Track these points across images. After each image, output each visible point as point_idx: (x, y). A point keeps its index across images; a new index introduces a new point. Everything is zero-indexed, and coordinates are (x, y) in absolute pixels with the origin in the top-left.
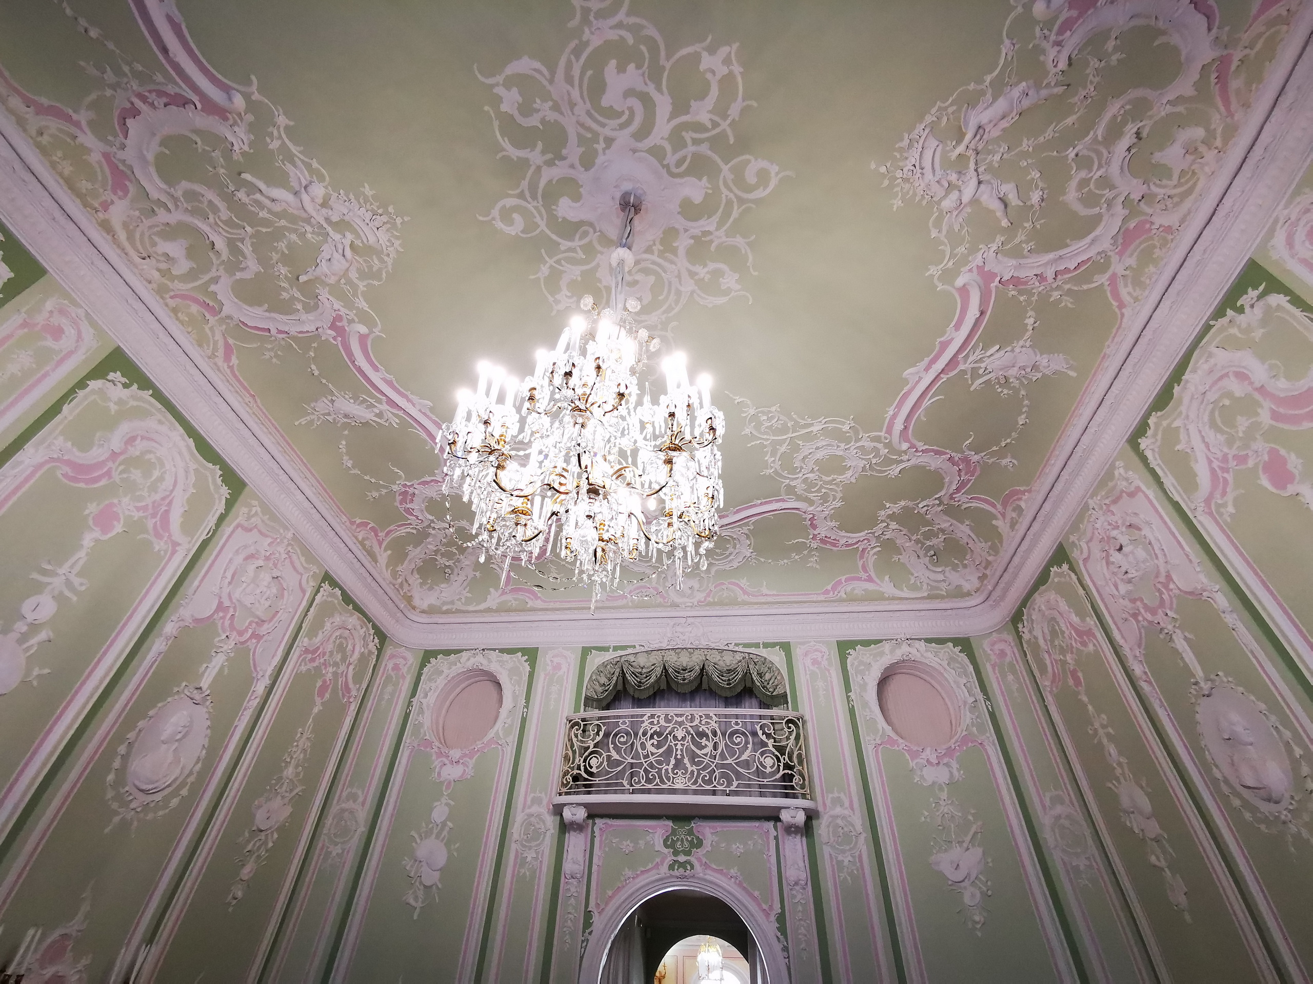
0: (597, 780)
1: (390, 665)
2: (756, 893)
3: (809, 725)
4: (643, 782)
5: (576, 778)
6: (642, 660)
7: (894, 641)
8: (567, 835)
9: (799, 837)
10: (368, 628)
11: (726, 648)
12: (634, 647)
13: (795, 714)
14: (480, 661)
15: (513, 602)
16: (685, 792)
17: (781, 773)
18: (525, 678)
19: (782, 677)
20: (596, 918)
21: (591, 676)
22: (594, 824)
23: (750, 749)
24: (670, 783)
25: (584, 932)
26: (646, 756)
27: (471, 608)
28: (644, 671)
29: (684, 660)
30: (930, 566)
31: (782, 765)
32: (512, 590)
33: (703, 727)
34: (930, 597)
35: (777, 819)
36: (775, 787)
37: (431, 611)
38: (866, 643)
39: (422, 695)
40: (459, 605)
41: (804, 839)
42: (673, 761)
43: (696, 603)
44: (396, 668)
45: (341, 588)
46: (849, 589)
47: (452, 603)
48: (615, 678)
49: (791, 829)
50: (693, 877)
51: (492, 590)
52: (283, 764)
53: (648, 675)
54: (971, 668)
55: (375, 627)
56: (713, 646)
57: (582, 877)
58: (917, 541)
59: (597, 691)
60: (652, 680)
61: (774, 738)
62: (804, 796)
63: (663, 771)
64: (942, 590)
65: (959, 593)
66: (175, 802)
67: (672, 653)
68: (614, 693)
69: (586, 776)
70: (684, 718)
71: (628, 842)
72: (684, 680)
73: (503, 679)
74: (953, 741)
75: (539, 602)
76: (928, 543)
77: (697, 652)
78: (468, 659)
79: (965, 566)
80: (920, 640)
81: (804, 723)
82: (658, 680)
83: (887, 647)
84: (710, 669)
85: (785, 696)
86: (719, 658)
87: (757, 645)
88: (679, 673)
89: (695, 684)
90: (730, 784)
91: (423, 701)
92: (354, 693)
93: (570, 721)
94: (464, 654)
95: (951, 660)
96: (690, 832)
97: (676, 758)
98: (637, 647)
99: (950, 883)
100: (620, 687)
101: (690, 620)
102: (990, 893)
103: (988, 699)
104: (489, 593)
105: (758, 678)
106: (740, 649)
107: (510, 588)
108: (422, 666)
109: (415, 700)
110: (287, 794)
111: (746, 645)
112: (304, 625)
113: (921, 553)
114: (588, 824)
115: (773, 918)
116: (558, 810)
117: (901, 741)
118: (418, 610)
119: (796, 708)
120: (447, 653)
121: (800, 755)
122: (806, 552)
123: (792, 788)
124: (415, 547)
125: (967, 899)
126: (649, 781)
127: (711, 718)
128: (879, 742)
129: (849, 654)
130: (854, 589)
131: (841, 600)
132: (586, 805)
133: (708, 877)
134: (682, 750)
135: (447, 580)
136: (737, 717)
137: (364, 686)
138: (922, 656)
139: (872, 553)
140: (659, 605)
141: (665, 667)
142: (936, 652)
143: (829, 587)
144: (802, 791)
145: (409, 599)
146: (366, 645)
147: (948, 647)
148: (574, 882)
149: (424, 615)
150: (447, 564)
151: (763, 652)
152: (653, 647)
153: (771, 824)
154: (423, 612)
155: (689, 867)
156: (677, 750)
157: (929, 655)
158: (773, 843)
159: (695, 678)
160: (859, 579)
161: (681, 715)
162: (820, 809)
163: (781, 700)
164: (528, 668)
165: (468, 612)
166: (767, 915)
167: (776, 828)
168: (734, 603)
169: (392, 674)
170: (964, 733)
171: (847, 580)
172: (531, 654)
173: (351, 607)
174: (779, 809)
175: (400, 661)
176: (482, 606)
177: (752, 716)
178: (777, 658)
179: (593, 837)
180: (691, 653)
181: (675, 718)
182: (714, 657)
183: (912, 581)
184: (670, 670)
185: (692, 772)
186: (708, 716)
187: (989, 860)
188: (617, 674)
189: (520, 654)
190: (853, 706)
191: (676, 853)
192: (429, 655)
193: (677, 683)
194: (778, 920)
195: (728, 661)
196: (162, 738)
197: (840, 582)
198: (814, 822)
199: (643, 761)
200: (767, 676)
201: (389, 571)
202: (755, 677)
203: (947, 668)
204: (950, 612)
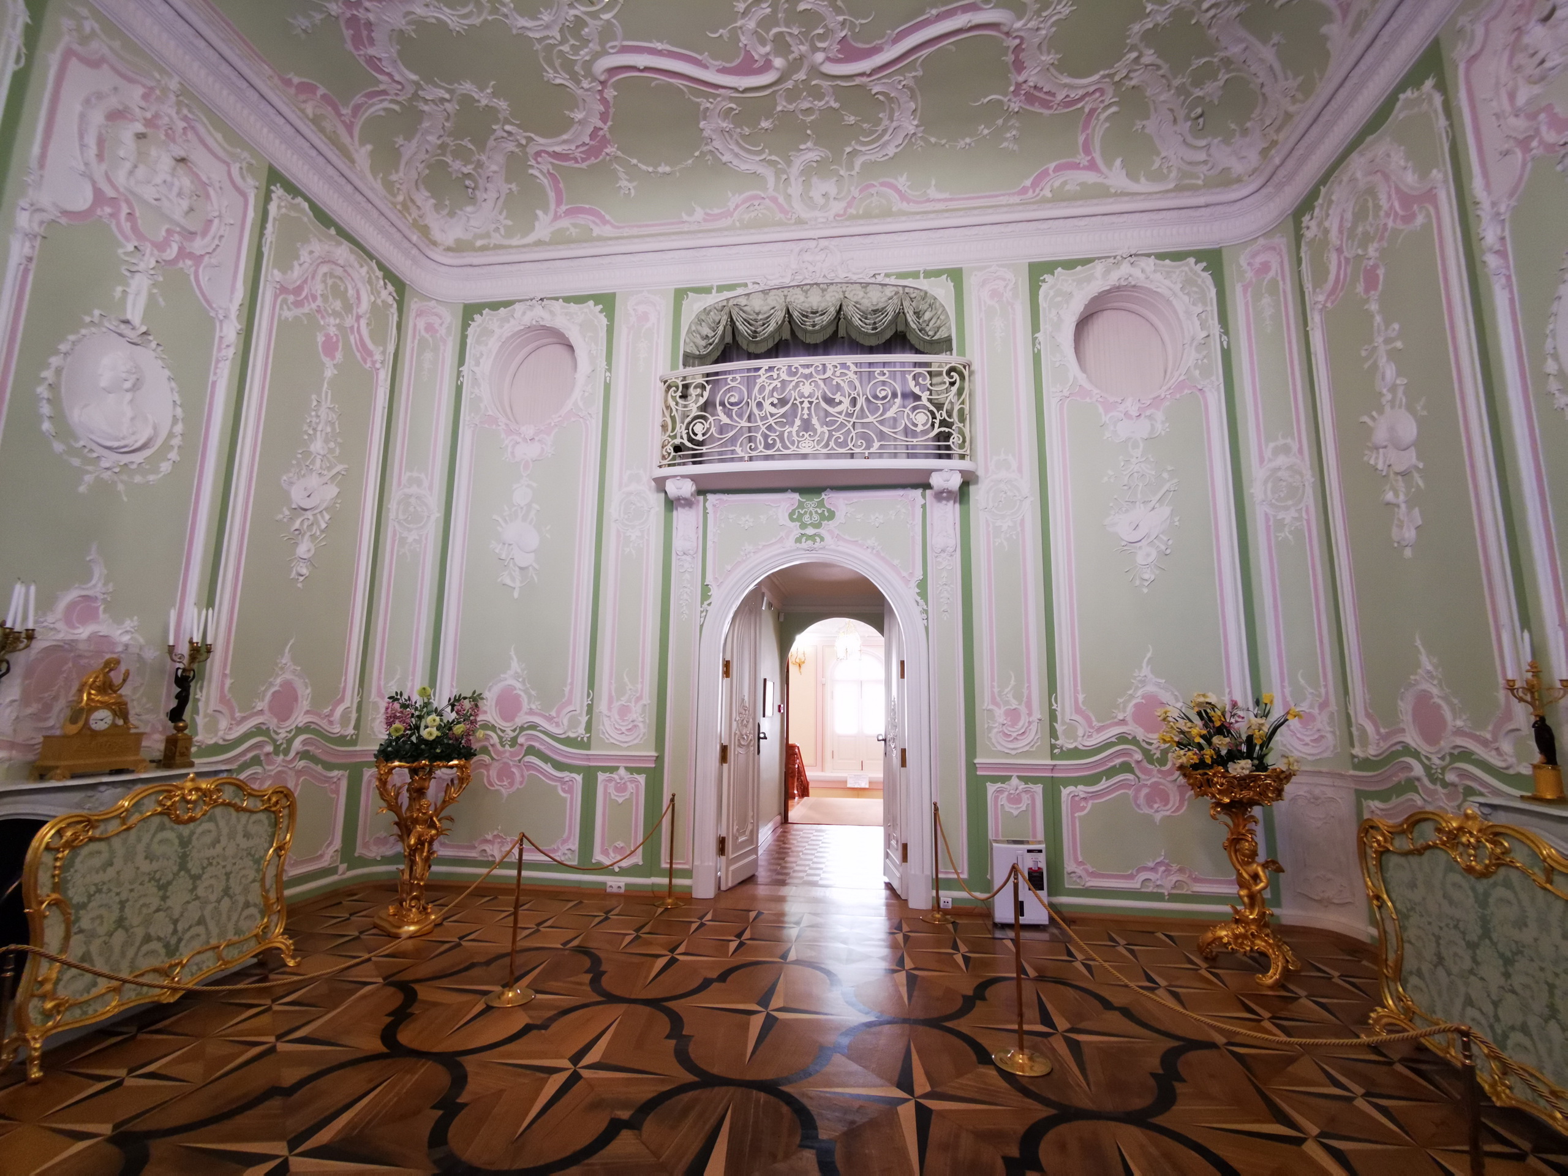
0: (704, 449)
1: (421, 324)
2: (896, 562)
3: (978, 378)
4: (761, 448)
5: (677, 449)
6: (757, 304)
7: (1112, 260)
8: (675, 513)
9: (952, 502)
10: (371, 268)
11: (873, 280)
12: (746, 285)
13: (962, 360)
14: (539, 315)
15: (572, 230)
16: (815, 456)
17: (936, 431)
18: (603, 334)
19: (947, 316)
20: (714, 592)
21: (690, 327)
22: (705, 500)
23: (897, 405)
24: (794, 448)
25: (702, 603)
26: (763, 418)
27: (515, 242)
28: (761, 317)
29: (815, 300)
30: (1189, 139)
31: (937, 422)
32: (568, 213)
33: (838, 380)
34: (1179, 189)
35: (927, 486)
36: (927, 447)
37: (459, 247)
38: (1070, 265)
39: (473, 363)
40: (496, 239)
41: (957, 506)
42: (798, 422)
43: (831, 218)
44: (429, 328)
45: (307, 199)
46: (1057, 184)
47: (487, 235)
48: (721, 328)
49: (942, 495)
50: (823, 548)
51: (539, 213)
52: (306, 437)
53: (766, 322)
54: (1213, 292)
55: (381, 266)
56: (855, 278)
57: (696, 552)
58: (1181, 90)
59: (698, 346)
60: (771, 328)
61: (931, 391)
62: (962, 457)
63: (786, 435)
64: (1198, 178)
65: (1225, 180)
66: (165, 467)
67: (798, 291)
68: (721, 348)
69: (689, 445)
70: (812, 369)
71: (748, 517)
72: (814, 326)
73: (574, 337)
74: (1165, 388)
75: (608, 227)
76: (1198, 93)
77: (832, 288)
78: (524, 313)
79: (1245, 132)
80: (1149, 255)
81: (971, 373)
82: (780, 328)
83: (1099, 268)
84: (849, 310)
85: (948, 340)
86: (861, 294)
87: (915, 275)
88: (807, 317)
89: (830, 332)
90: (868, 447)
91: (475, 369)
92: (378, 357)
93: (665, 382)
94: (517, 306)
95: (1188, 282)
96: (821, 504)
97: (802, 419)
98: (750, 286)
99: (1124, 543)
100: (729, 339)
101: (824, 243)
102: (1168, 551)
103: (1226, 332)
104: (536, 217)
105: (914, 318)
106: (892, 281)
107: (564, 208)
108: (465, 326)
109: (464, 369)
110: (325, 472)
111: (900, 276)
112: (265, 250)
113: (1181, 114)
114: (698, 501)
115: (913, 584)
116: (660, 484)
117: (1096, 391)
118: (442, 248)
119: (962, 352)
120: (495, 306)
121: (961, 412)
122: (1000, 122)
123: (948, 448)
124: (408, 138)
125: (1140, 559)
126: (768, 446)
127: (848, 368)
128: (1067, 394)
129: (1044, 281)
130: (1065, 183)
131: (1045, 201)
132: (693, 478)
133: (840, 548)
134: (809, 409)
135: (473, 200)
136: (884, 364)
137: (391, 349)
138: (1147, 278)
139: (1103, 116)
140: (780, 224)
141: (788, 311)
142: (1168, 272)
143: (1028, 183)
144: (961, 452)
145: (425, 231)
146: (375, 292)
147: (1188, 264)
148: (689, 558)
149: (451, 254)
150: (466, 170)
151: (924, 284)
152: (773, 283)
153: (919, 491)
154: (449, 249)
155: (818, 539)
156: (803, 409)
157: (1158, 276)
158: (919, 511)
159: (830, 323)
160: (1076, 166)
161: (808, 366)
162: (980, 473)
163: (944, 345)
164: (605, 321)
165: (510, 247)
166: (907, 582)
167: (924, 496)
168: (887, 213)
169: (427, 336)
170: (1182, 378)
171: (1057, 169)
172: (607, 302)
173: (333, 231)
174: (929, 472)
175: (436, 321)
176: (531, 238)
177: (903, 364)
178: (942, 291)
179: (705, 514)
180: (823, 290)
181: (801, 370)
182: (855, 295)
183: (1156, 166)
184: (795, 314)
185: (823, 433)
186: (844, 365)
187: (1176, 519)
188: (723, 323)
189: (591, 303)
190: (1039, 351)
191: (803, 526)
192: (470, 311)
193: (806, 331)
194: (918, 586)
195: (875, 298)
196: (103, 383)
197: (1045, 173)
198: (972, 488)
199: (760, 423)
200: (927, 316)
201: (379, 181)
202: (911, 317)
203: (1180, 294)
204: (1203, 211)
